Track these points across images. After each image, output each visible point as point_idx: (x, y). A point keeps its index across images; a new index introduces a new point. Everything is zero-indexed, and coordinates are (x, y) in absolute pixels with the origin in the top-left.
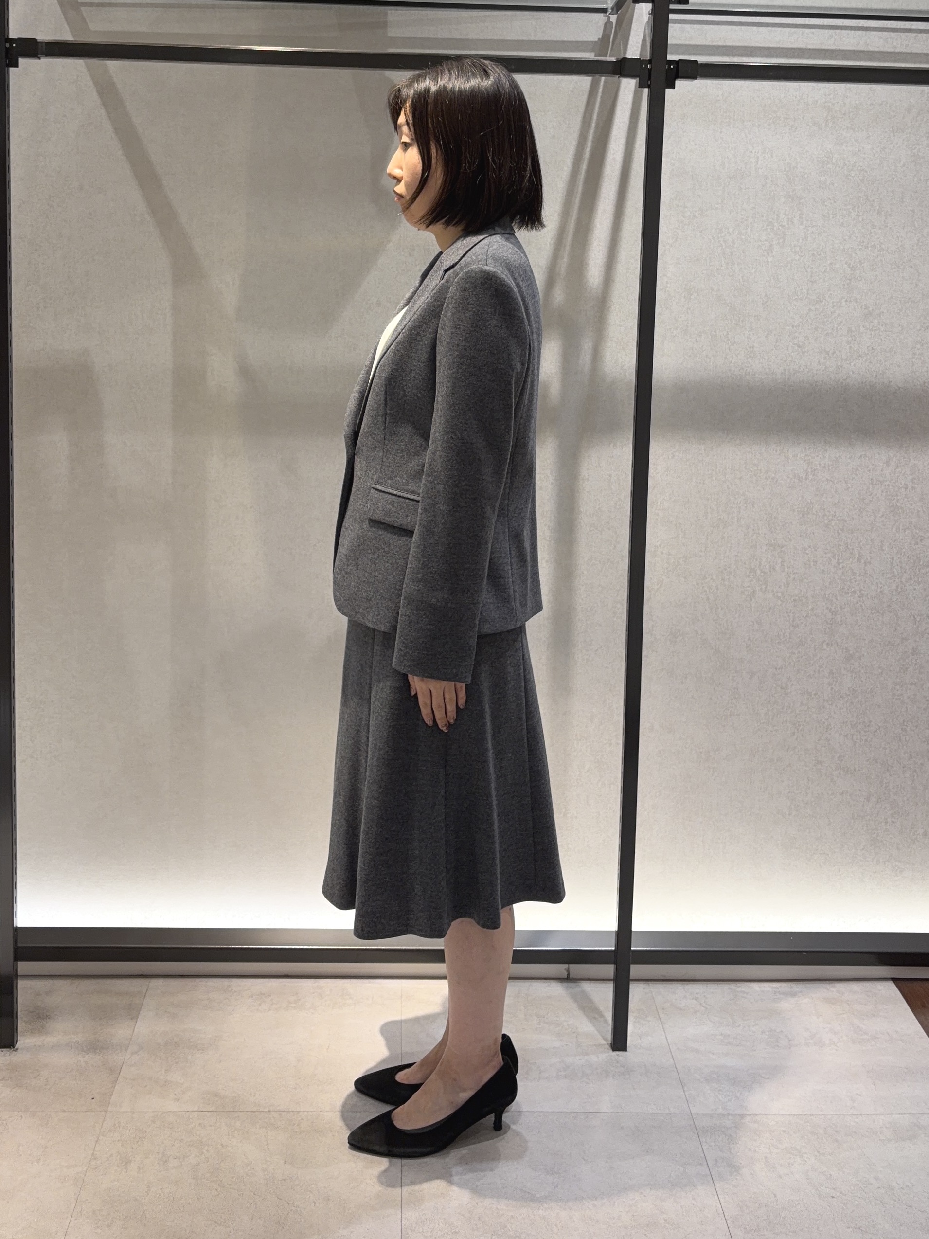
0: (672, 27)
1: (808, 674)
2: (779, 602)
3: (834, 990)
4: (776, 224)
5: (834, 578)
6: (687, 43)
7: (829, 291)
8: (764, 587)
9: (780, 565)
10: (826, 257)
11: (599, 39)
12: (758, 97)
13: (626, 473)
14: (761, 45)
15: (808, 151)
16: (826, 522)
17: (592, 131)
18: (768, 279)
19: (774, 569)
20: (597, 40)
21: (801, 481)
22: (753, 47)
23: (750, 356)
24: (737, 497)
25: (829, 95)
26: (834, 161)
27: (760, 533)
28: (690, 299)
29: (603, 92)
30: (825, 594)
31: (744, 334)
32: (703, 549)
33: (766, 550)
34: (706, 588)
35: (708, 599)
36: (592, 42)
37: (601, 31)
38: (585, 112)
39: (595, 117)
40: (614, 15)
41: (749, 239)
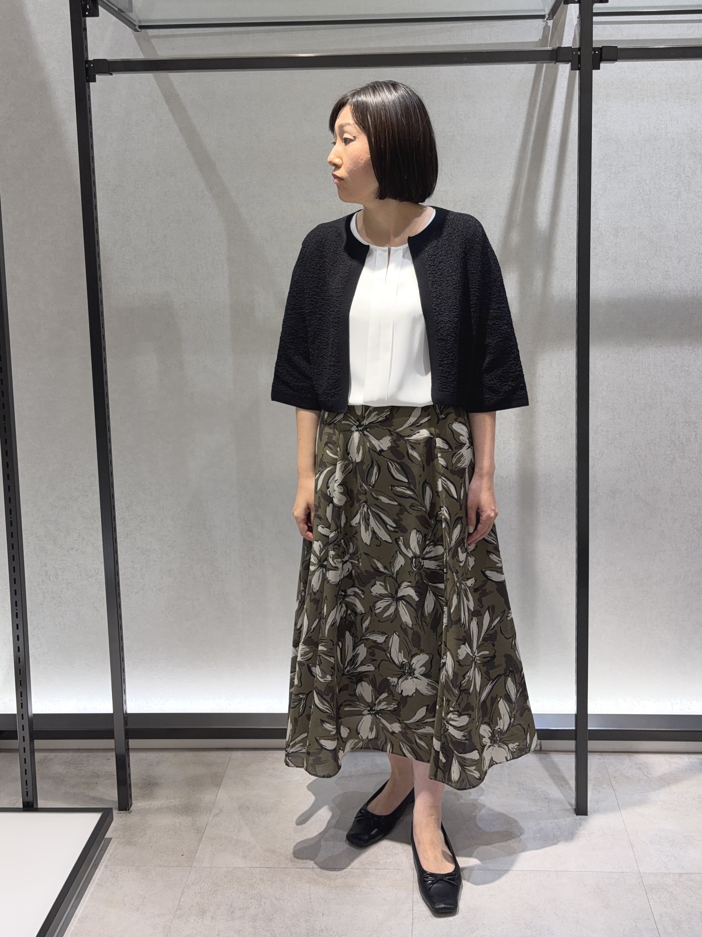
0: (595, 27)
2: (695, 466)
4: (683, 175)
6: (608, 39)
8: (682, 454)
9: (694, 437)
11: (540, 40)
12: (665, 78)
13: (572, 371)
17: (537, 110)
18: (678, 218)
19: (690, 441)
20: (538, 40)
23: (666, 278)
24: (659, 386)
27: (678, 413)
28: (618, 236)
29: (544, 80)
31: (661, 262)
32: (634, 427)
33: (683, 426)
34: (637, 456)
35: (639, 465)
36: (535, 42)
37: (542, 33)
38: (531, 96)
39: (539, 99)
40: (550, 20)
41: (662, 187)
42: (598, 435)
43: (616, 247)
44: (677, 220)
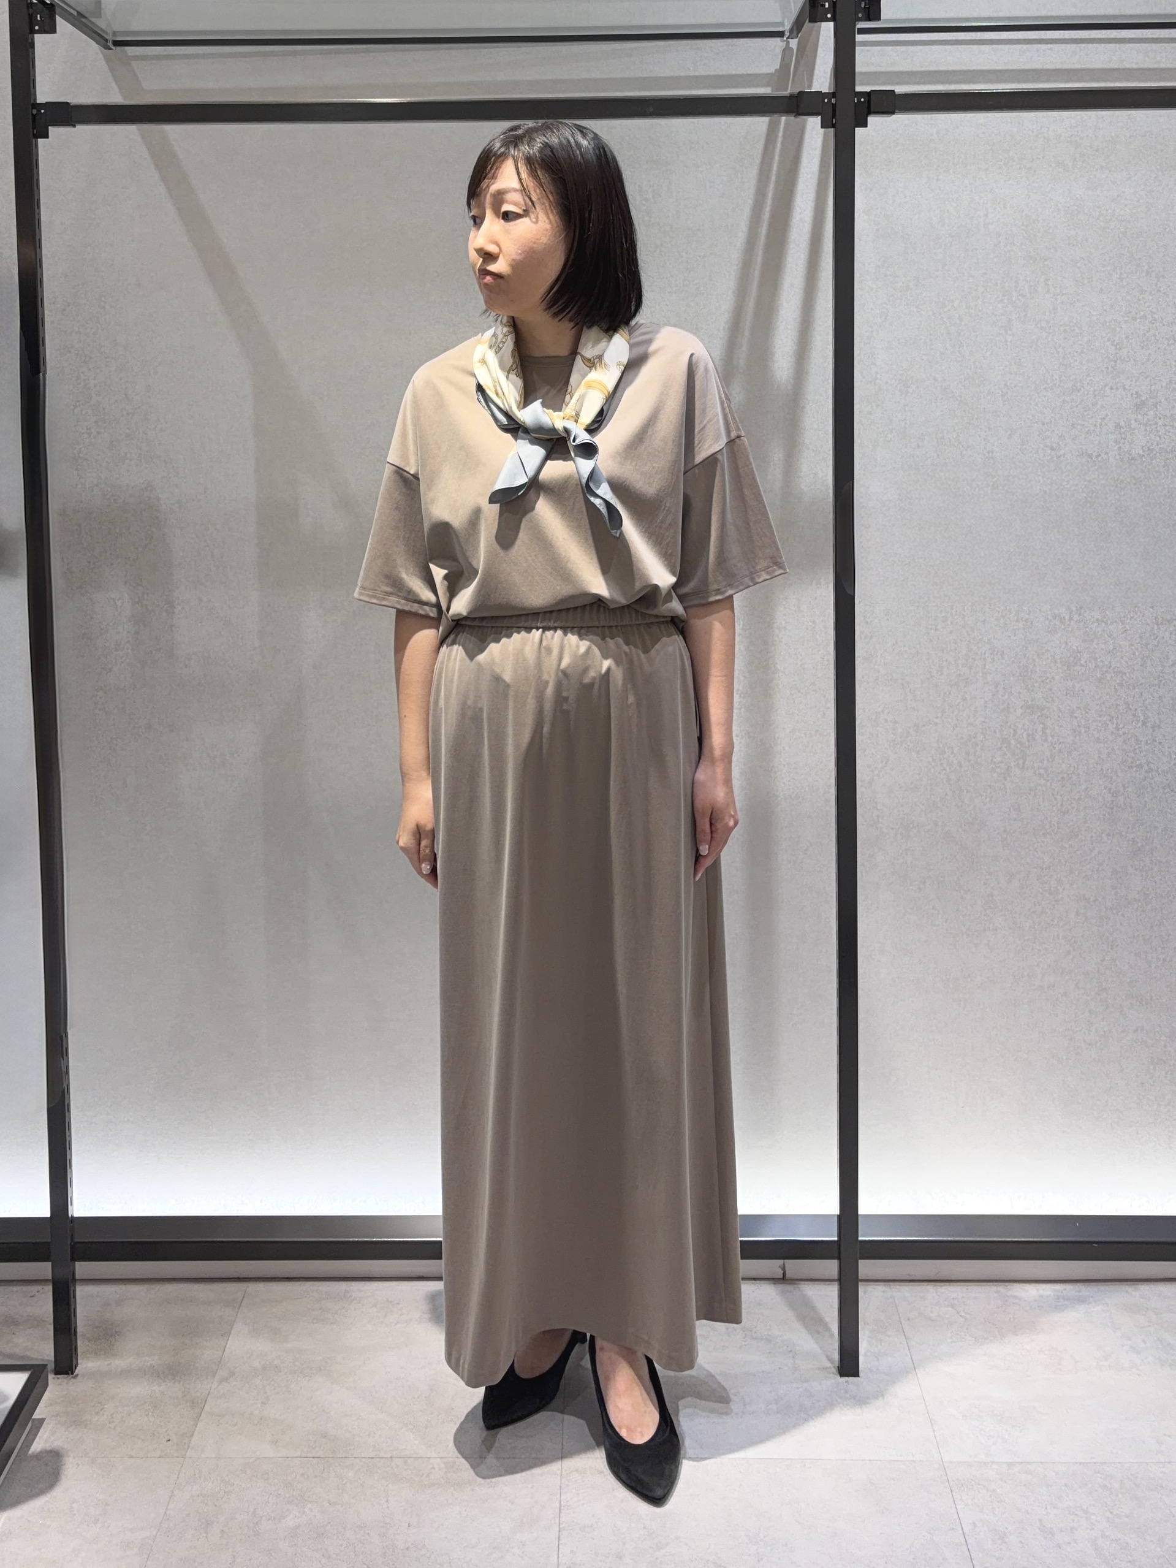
0: (868, 51)
1: (1084, 874)
2: (1043, 782)
3: (1137, 1294)
4: (1014, 294)
5: (1113, 749)
7: (1088, 375)
8: (1021, 762)
9: (1041, 732)
10: (1081, 334)
11: (776, 70)
12: (984, 133)
14: (985, 68)
15: (1052, 200)
16: (1099, 675)
17: (772, 185)
18: (1008, 363)
19: (1034, 739)
20: (773, 71)
21: (1064, 625)
22: (974, 70)
25: (1075, 127)
26: (1086, 211)
27: (1013, 692)
28: (907, 393)
29: (784, 136)
30: (1102, 769)
32: (939, 715)
33: (1021, 715)
34: (945, 766)
35: (949, 779)
36: (768, 74)
37: (779, 60)
38: (762, 163)
39: (775, 168)
40: (792, 38)
41: (980, 313)
42: (878, 728)
43: (905, 411)
44: (1006, 367)
